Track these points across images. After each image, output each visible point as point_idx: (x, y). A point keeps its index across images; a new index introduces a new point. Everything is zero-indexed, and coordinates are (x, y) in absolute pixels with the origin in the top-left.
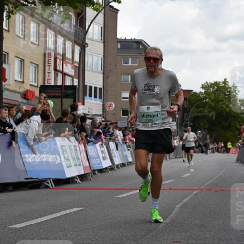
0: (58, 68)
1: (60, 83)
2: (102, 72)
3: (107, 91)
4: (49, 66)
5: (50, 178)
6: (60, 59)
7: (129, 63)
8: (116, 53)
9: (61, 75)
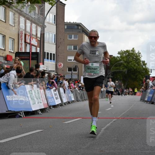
0: (27, 41)
1: (28, 51)
2: (55, 43)
3: (58, 55)
4: (21, 40)
5: (22, 111)
6: (28, 35)
7: (72, 38)
8: (64, 31)
9: (29, 45)
